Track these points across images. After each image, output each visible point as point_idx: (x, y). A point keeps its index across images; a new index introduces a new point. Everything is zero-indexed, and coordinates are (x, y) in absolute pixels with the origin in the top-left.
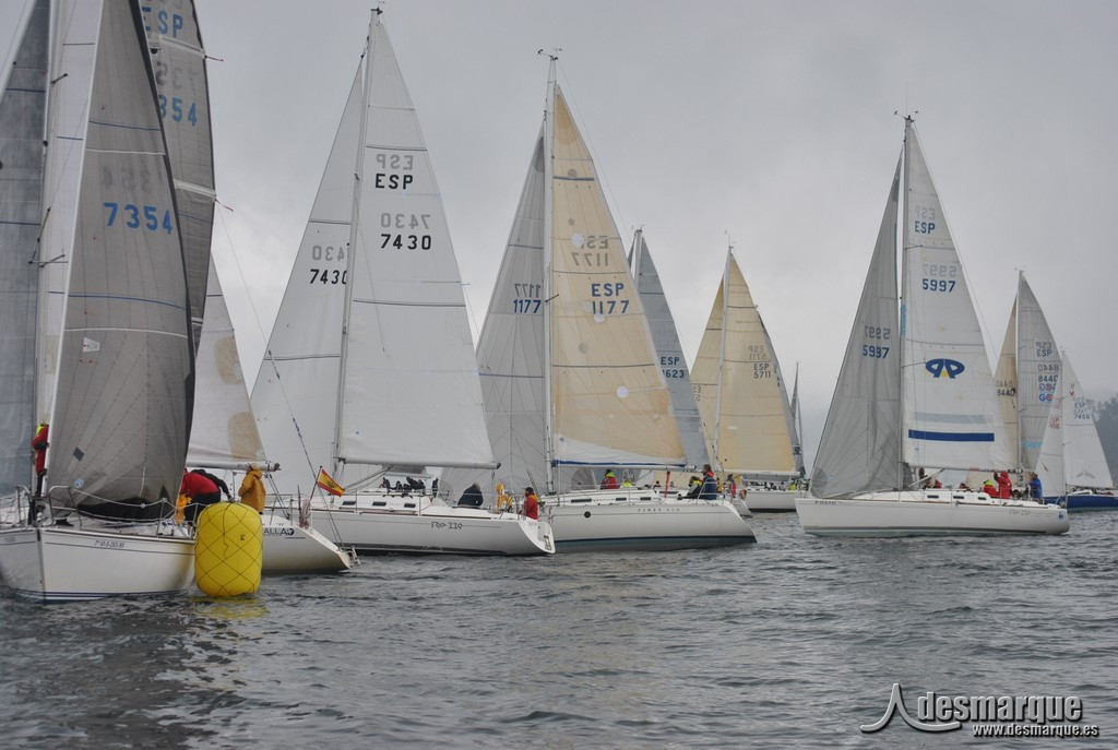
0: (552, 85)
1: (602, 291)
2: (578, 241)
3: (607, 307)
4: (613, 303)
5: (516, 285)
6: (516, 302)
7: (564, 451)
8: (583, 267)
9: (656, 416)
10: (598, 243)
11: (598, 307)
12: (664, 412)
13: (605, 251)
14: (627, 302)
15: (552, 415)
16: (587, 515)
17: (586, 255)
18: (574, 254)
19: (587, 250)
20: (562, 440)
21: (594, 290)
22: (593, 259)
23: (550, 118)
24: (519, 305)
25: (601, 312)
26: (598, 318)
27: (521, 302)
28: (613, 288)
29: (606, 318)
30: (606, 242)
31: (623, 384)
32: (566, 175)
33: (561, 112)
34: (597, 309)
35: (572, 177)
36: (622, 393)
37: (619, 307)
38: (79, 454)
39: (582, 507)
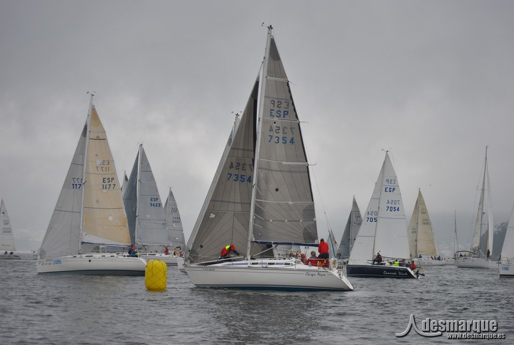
0: (91, 105)
1: (106, 180)
2: (99, 162)
3: (108, 187)
4: (110, 185)
5: (73, 178)
6: (73, 184)
7: (87, 239)
8: (100, 171)
9: (122, 227)
10: (106, 163)
11: (105, 187)
12: (125, 226)
13: (108, 166)
14: (115, 185)
15: (83, 225)
16: (90, 261)
17: (102, 168)
18: (97, 167)
19: (102, 166)
20: (86, 234)
21: (104, 180)
22: (104, 169)
23: (90, 117)
24: (75, 186)
25: (106, 188)
26: (105, 191)
27: (76, 185)
28: (110, 180)
29: (108, 191)
30: (109, 163)
31: (111, 215)
32: (95, 138)
33: (94, 115)
34: (104, 187)
35: (98, 139)
36: (111, 218)
37: (112, 186)
38: (201, 247)
39: (88, 259)
